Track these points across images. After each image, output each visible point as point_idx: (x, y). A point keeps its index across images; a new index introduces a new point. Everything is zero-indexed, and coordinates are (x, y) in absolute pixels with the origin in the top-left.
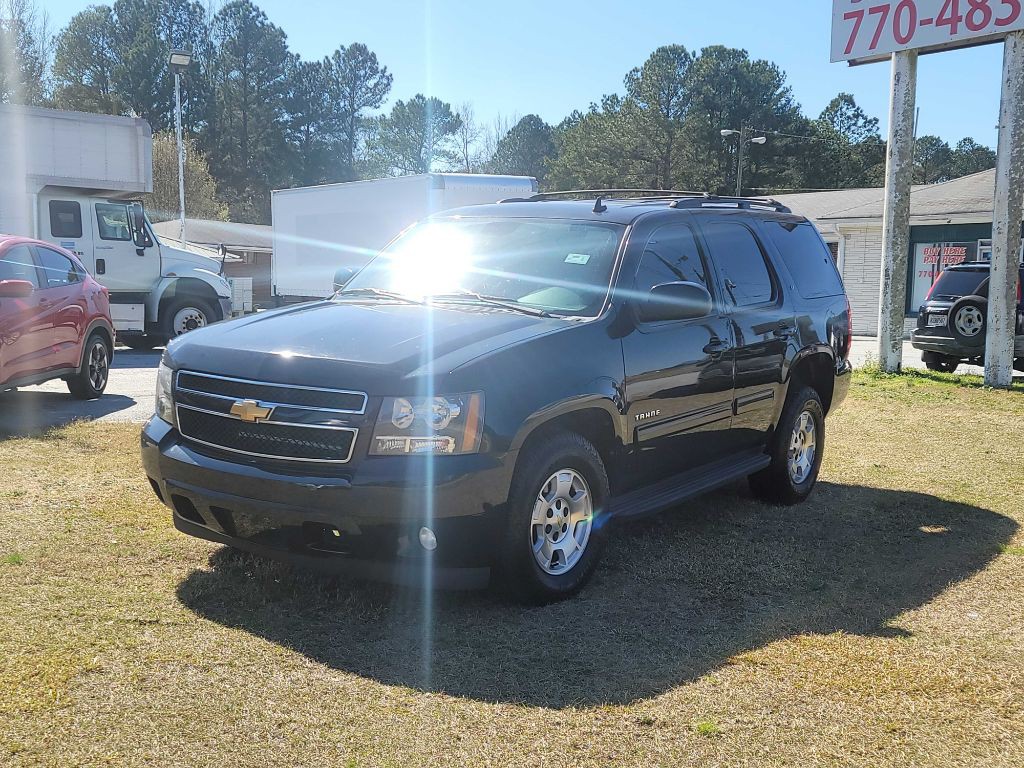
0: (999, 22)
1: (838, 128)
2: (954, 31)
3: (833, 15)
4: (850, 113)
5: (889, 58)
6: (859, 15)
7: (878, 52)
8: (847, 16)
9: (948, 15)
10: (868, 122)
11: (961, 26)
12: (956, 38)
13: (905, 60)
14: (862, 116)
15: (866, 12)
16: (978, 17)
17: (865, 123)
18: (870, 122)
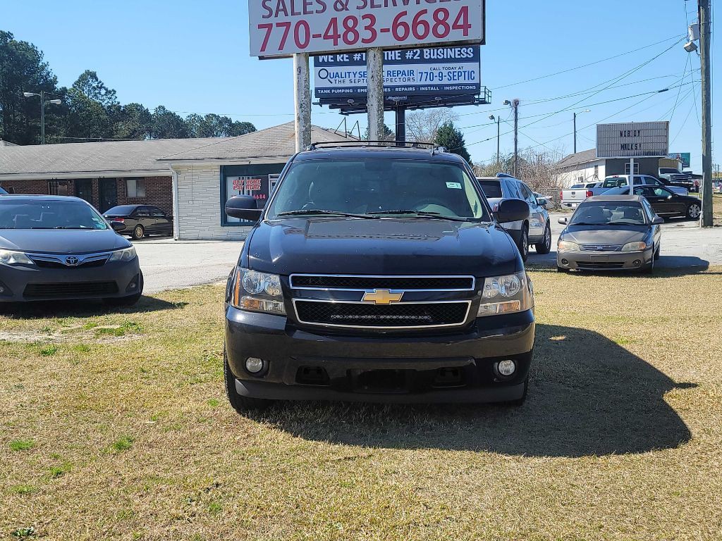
0: (364, 41)
1: (86, 95)
2: (336, 44)
3: (250, 24)
4: (94, 85)
5: (292, 57)
6: (269, 26)
7: (284, 52)
8: (260, 26)
9: (331, 33)
10: (108, 92)
11: (340, 41)
12: (337, 48)
13: (303, 59)
14: (104, 88)
15: (274, 25)
16: (351, 36)
17: (106, 93)
18: (110, 92)
